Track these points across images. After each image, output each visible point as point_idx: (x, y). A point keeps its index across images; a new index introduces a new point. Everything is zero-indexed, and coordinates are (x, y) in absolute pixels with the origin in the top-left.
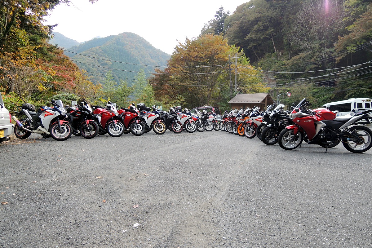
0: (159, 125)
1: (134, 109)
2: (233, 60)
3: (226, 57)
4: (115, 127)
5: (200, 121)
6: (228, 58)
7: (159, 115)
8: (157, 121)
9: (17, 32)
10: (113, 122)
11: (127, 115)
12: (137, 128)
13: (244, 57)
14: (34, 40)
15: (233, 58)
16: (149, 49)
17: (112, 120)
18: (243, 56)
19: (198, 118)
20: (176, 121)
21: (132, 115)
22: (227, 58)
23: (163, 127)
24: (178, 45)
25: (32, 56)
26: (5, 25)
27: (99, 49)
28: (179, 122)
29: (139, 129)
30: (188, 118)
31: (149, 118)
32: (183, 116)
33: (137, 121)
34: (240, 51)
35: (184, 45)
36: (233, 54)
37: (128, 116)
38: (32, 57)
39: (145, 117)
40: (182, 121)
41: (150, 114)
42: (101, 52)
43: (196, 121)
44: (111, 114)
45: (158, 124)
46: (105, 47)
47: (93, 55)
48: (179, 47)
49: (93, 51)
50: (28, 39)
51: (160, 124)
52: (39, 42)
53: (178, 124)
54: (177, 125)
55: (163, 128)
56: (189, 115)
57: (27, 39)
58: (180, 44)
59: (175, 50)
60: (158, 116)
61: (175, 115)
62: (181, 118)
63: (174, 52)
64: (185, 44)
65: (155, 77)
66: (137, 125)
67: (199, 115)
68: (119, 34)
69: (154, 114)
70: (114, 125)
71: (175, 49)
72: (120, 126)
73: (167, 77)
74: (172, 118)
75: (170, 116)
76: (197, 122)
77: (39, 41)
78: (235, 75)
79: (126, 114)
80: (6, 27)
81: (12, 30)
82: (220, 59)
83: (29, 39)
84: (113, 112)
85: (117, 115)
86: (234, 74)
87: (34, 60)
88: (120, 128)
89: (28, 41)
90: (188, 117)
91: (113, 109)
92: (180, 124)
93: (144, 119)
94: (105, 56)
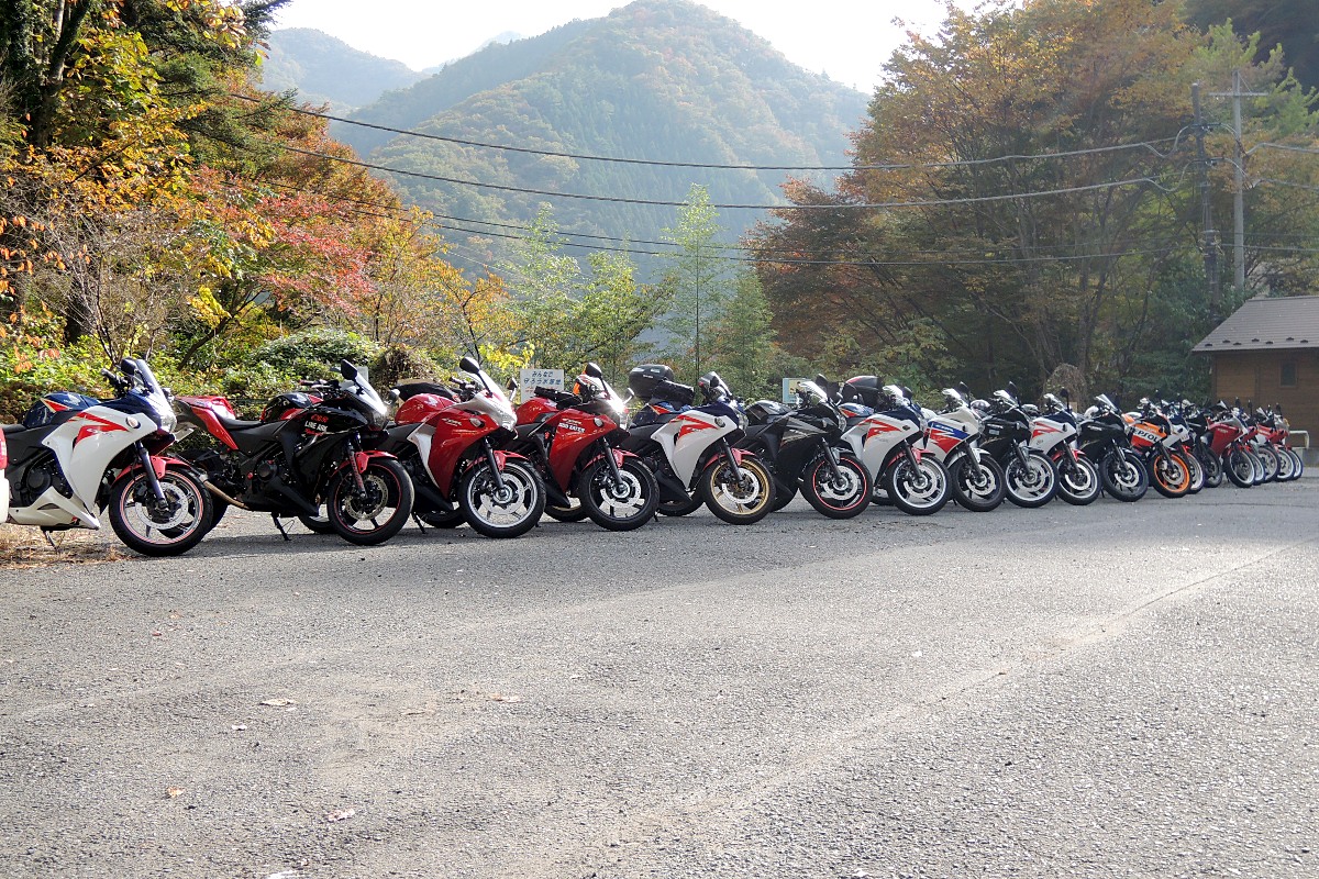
0: (736, 476)
1: (602, 395)
2: (1219, 112)
3: (1179, 92)
4: (499, 489)
5: (977, 452)
6: (1189, 103)
7: (736, 421)
8: (726, 453)
9: (106, 46)
10: (489, 462)
11: (566, 426)
12: (614, 492)
13: (1288, 88)
14: (184, 78)
15: (1217, 97)
16: (769, 80)
17: (483, 451)
18: (1283, 84)
19: (962, 434)
20: (836, 453)
21: (589, 426)
22: (1184, 102)
23: (756, 484)
24: (905, 47)
25: (171, 160)
26: (55, 19)
27: (513, 96)
28: (849, 459)
29: (625, 494)
30: (903, 436)
31: (683, 439)
32: (872, 425)
33: (618, 456)
34: (1262, 56)
35: (938, 44)
36: (1222, 77)
37: (568, 430)
38: (173, 163)
39: (663, 436)
40: (872, 452)
41: (689, 419)
42: (521, 112)
43: (955, 452)
44: (475, 421)
45: (733, 470)
46: (543, 83)
47: (480, 127)
48: (911, 57)
49: (481, 110)
50: (156, 76)
51: (742, 471)
52: (204, 87)
53: (842, 469)
54: (836, 475)
55: (756, 493)
56: (908, 422)
57: (151, 77)
58: (915, 38)
59: (892, 76)
60: (730, 426)
61: (825, 422)
62: (864, 439)
63: (882, 84)
64: (945, 41)
65: (784, 228)
66: (613, 474)
67: (968, 418)
68: (614, 13)
69: (709, 418)
70: (492, 475)
71: (886, 67)
72: (524, 485)
73: (848, 222)
74: (816, 439)
75: (802, 430)
76: (955, 459)
77: (205, 80)
78: (1233, 196)
79: (558, 419)
80: (60, 29)
81: (85, 41)
82: (1145, 106)
83: (158, 78)
84: (488, 409)
85: (509, 426)
86: (1226, 189)
87: (183, 174)
88: (521, 492)
89: (153, 87)
90: (902, 429)
91: (489, 395)
92: (858, 467)
93: (658, 446)
94: (542, 133)
